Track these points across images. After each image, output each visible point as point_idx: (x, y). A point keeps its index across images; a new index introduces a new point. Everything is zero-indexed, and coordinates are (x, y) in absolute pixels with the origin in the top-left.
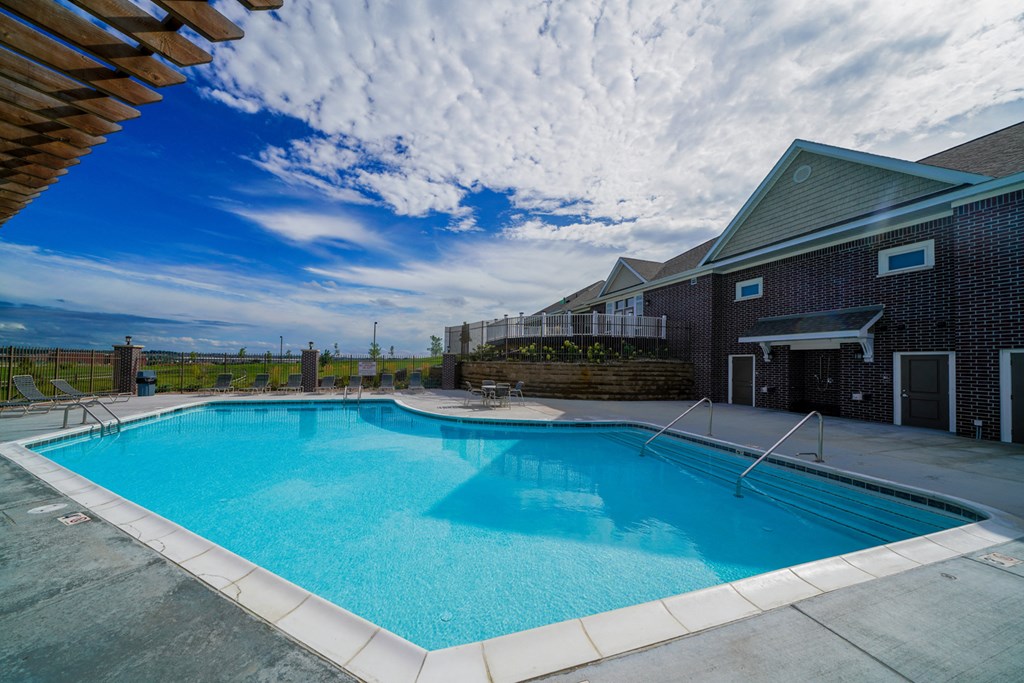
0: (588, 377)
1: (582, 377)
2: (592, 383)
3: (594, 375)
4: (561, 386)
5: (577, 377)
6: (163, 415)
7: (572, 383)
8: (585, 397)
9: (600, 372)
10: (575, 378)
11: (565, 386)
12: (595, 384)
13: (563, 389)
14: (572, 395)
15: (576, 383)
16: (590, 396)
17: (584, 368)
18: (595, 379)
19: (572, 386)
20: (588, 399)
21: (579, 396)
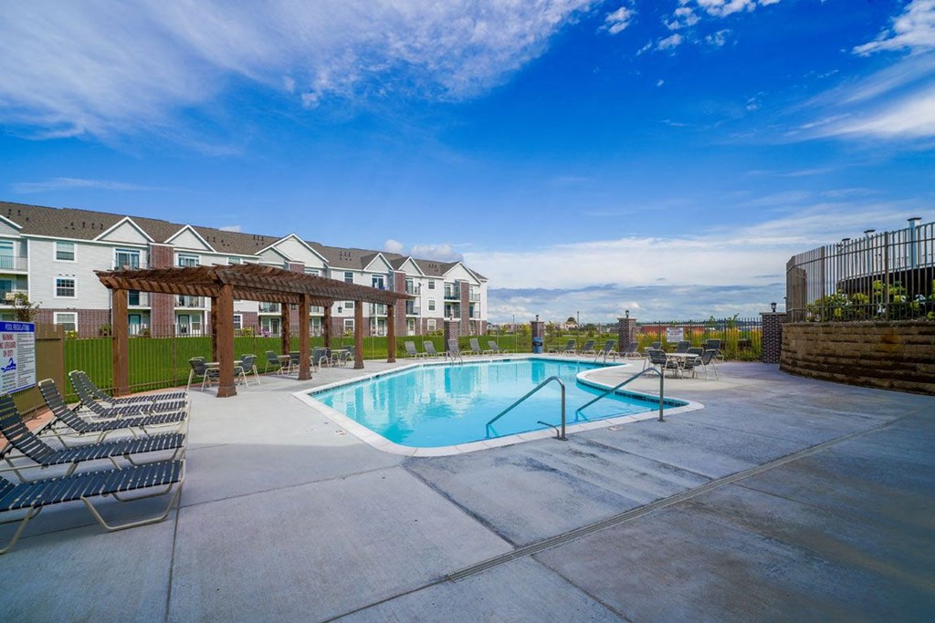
0: (894, 348)
1: (883, 346)
2: (901, 359)
3: (909, 343)
4: (844, 361)
5: (873, 346)
6: (494, 361)
7: (863, 357)
8: (886, 384)
9: (920, 338)
10: (868, 348)
11: (850, 362)
12: (910, 359)
13: (847, 365)
14: (863, 379)
15: (870, 358)
16: (896, 383)
17: (886, 330)
18: (908, 351)
19: (863, 362)
20: (891, 387)
21: (873, 380)
